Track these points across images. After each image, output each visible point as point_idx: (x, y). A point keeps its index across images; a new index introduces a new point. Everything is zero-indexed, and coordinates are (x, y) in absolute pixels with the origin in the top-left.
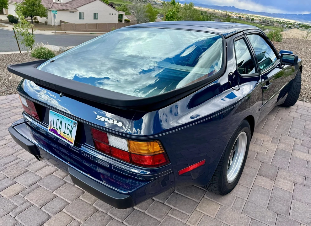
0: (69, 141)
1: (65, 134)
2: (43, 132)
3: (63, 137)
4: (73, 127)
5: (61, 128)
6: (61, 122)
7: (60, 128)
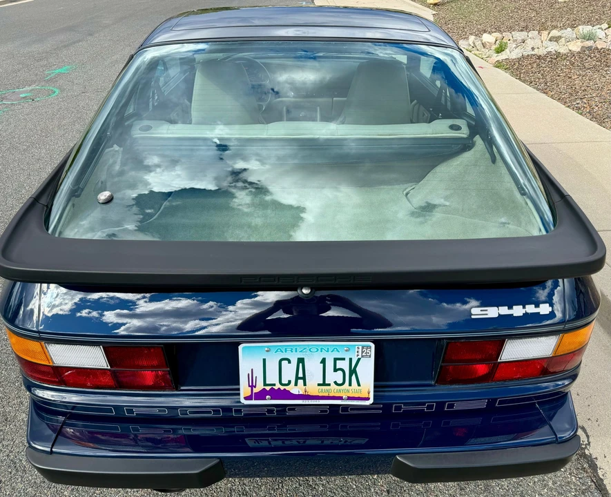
0: (349, 398)
1: (329, 385)
2: (210, 412)
3: (321, 395)
4: (359, 360)
5: (304, 378)
6: (301, 361)
7: (297, 378)
